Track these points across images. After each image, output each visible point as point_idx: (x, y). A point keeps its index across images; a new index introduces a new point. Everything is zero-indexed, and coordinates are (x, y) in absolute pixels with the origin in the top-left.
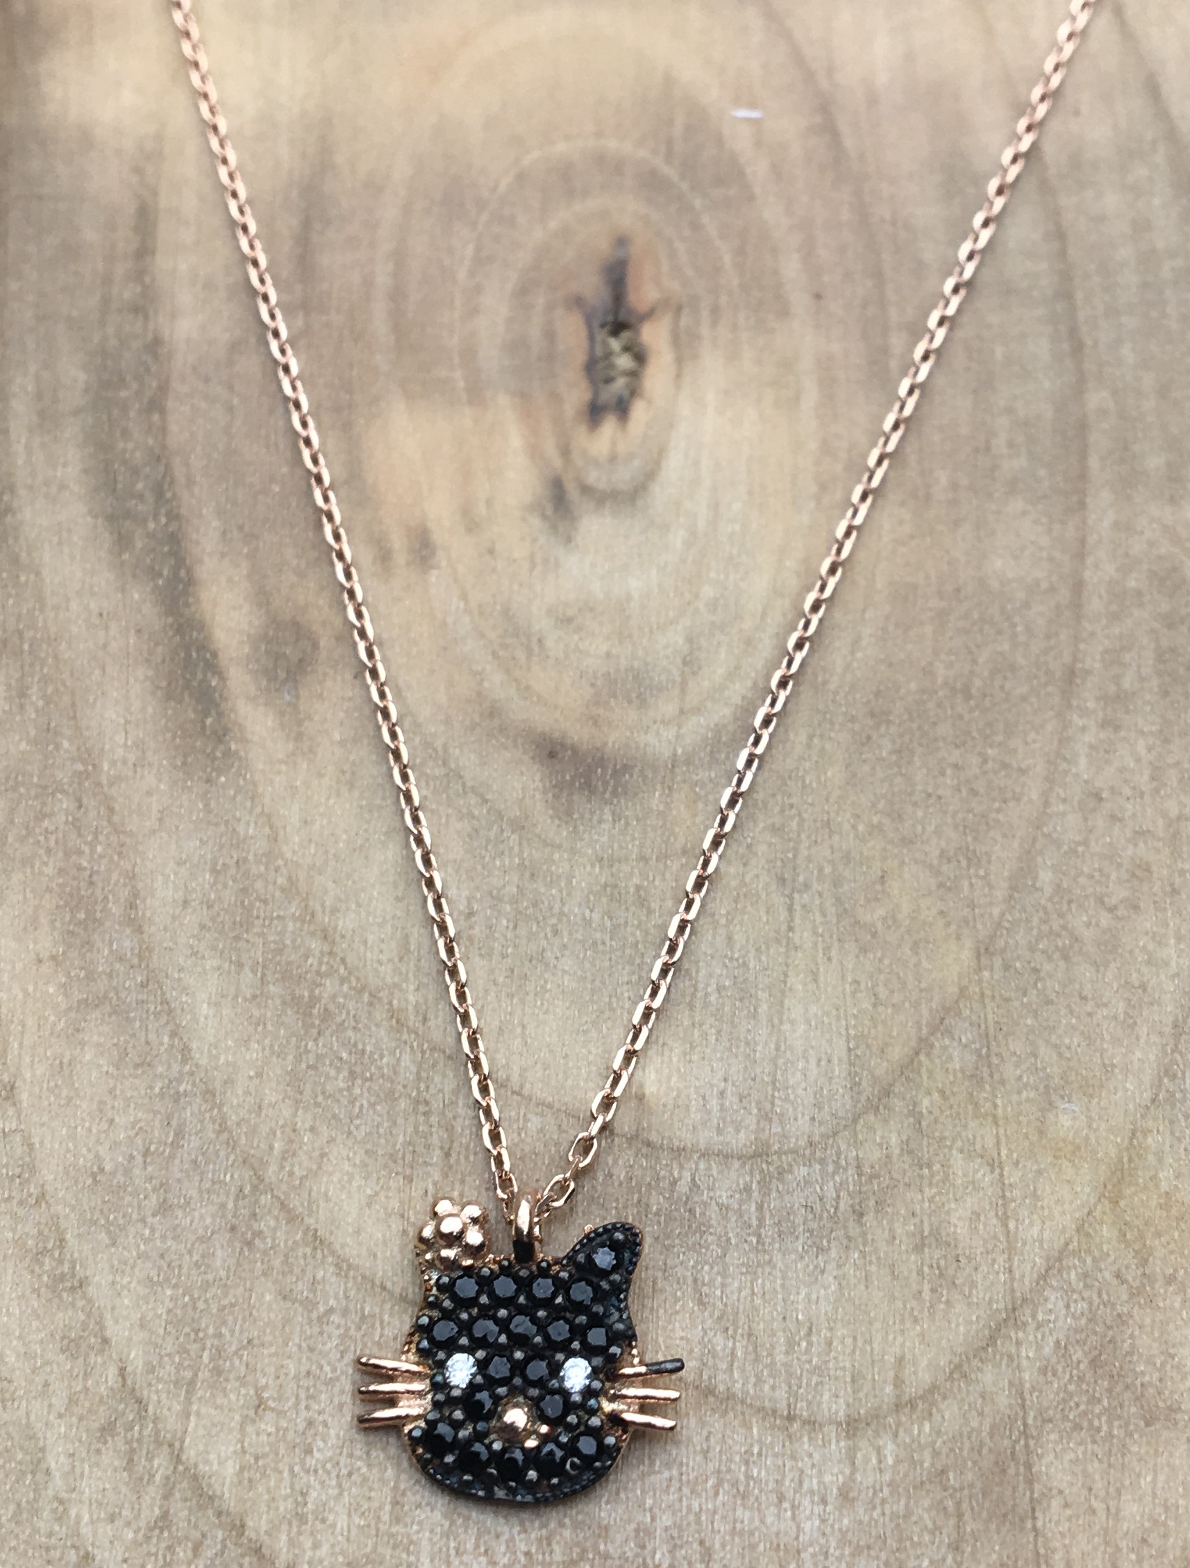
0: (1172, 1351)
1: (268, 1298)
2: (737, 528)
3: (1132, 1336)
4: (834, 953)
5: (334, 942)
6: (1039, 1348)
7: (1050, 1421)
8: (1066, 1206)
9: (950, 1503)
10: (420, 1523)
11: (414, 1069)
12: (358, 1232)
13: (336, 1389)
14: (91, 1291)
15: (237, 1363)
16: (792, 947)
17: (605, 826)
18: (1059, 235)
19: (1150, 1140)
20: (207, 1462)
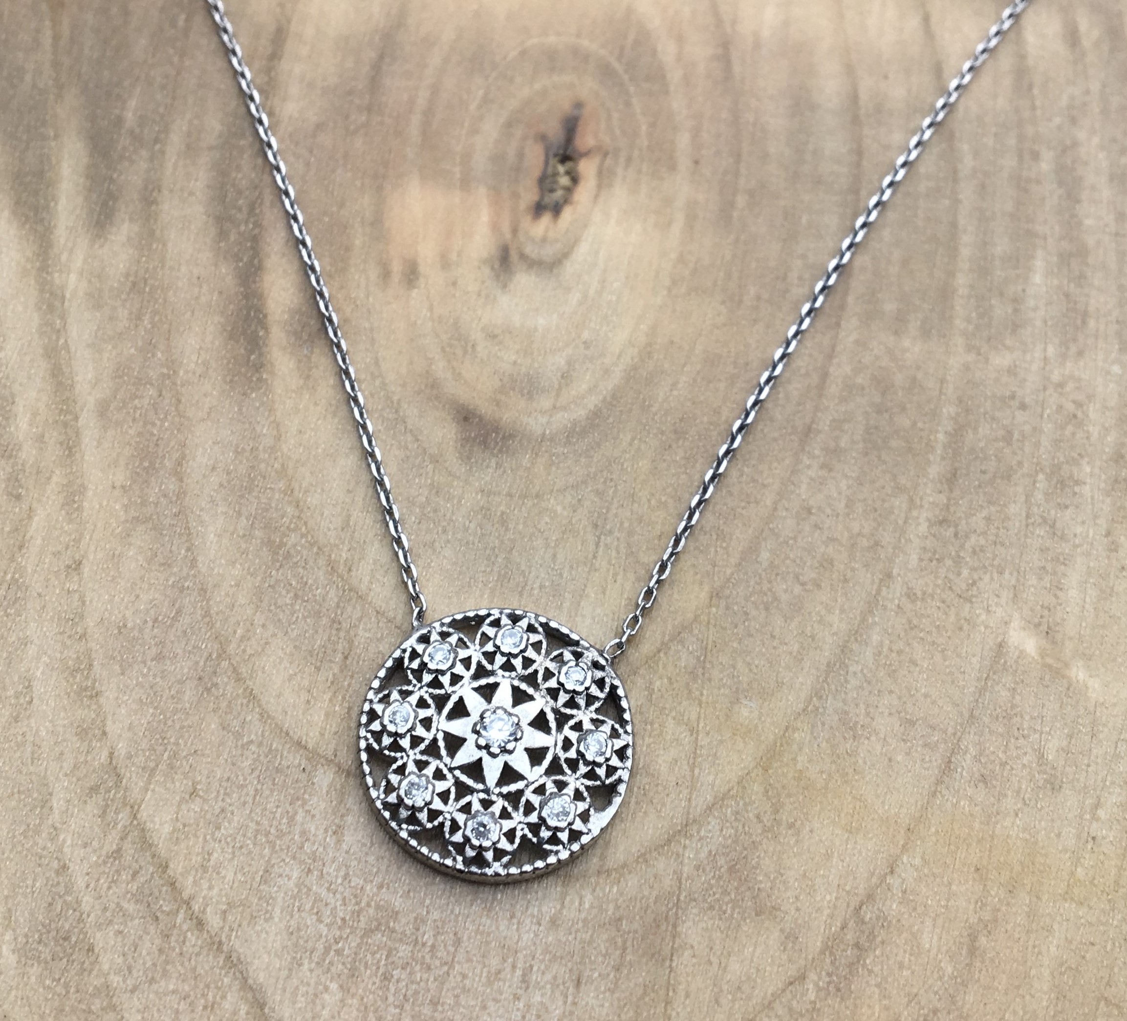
0: (782, 871)
1: (213, 726)
2: (614, 298)
3: (759, 857)
4: (619, 578)
5: (302, 511)
6: (697, 852)
7: (695, 900)
8: (734, 767)
9: (619, 940)
10: (279, 887)
11: (336, 600)
12: (279, 696)
13: (243, 793)
14: (102, 700)
15: (185, 763)
16: (593, 569)
17: (491, 470)
18: (859, 152)
19: (796, 735)
20: (153, 821)
